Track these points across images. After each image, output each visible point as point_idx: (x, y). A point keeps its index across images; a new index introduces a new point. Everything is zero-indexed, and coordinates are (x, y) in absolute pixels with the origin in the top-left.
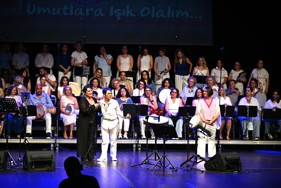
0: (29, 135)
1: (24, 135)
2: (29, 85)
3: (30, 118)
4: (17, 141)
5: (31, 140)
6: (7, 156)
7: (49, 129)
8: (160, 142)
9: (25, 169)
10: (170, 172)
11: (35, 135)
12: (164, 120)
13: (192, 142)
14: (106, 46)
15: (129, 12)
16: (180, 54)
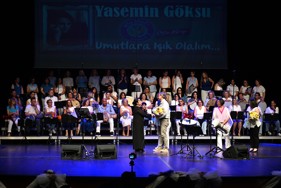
0: (98, 134)
1: (95, 133)
3: (99, 122)
4: (90, 138)
5: (100, 137)
6: (83, 148)
7: (112, 129)
8: (191, 138)
9: (96, 157)
10: (198, 159)
11: (103, 133)
12: (193, 122)
13: (214, 138)
14: (152, 71)
15: (168, 47)
16: (204, 75)
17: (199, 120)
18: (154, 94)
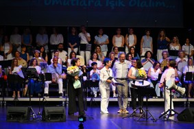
1: (43, 95)
2: (46, 58)
3: (48, 83)
4: (37, 99)
5: (48, 99)
6: (30, 111)
7: (61, 90)
9: (43, 120)
10: (151, 122)
11: (51, 94)
12: (146, 83)
14: (104, 29)
17: (152, 81)
18: (105, 54)
